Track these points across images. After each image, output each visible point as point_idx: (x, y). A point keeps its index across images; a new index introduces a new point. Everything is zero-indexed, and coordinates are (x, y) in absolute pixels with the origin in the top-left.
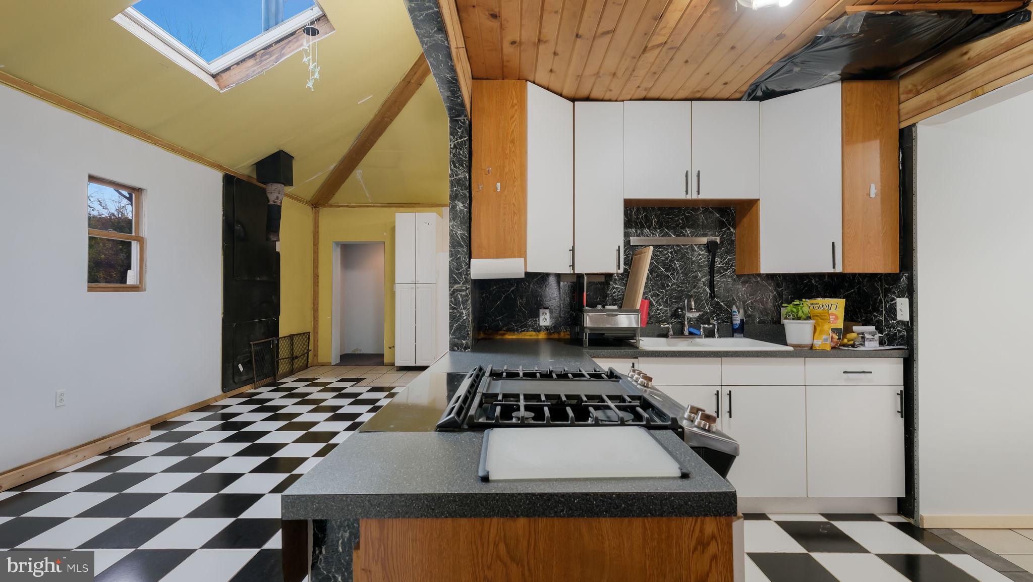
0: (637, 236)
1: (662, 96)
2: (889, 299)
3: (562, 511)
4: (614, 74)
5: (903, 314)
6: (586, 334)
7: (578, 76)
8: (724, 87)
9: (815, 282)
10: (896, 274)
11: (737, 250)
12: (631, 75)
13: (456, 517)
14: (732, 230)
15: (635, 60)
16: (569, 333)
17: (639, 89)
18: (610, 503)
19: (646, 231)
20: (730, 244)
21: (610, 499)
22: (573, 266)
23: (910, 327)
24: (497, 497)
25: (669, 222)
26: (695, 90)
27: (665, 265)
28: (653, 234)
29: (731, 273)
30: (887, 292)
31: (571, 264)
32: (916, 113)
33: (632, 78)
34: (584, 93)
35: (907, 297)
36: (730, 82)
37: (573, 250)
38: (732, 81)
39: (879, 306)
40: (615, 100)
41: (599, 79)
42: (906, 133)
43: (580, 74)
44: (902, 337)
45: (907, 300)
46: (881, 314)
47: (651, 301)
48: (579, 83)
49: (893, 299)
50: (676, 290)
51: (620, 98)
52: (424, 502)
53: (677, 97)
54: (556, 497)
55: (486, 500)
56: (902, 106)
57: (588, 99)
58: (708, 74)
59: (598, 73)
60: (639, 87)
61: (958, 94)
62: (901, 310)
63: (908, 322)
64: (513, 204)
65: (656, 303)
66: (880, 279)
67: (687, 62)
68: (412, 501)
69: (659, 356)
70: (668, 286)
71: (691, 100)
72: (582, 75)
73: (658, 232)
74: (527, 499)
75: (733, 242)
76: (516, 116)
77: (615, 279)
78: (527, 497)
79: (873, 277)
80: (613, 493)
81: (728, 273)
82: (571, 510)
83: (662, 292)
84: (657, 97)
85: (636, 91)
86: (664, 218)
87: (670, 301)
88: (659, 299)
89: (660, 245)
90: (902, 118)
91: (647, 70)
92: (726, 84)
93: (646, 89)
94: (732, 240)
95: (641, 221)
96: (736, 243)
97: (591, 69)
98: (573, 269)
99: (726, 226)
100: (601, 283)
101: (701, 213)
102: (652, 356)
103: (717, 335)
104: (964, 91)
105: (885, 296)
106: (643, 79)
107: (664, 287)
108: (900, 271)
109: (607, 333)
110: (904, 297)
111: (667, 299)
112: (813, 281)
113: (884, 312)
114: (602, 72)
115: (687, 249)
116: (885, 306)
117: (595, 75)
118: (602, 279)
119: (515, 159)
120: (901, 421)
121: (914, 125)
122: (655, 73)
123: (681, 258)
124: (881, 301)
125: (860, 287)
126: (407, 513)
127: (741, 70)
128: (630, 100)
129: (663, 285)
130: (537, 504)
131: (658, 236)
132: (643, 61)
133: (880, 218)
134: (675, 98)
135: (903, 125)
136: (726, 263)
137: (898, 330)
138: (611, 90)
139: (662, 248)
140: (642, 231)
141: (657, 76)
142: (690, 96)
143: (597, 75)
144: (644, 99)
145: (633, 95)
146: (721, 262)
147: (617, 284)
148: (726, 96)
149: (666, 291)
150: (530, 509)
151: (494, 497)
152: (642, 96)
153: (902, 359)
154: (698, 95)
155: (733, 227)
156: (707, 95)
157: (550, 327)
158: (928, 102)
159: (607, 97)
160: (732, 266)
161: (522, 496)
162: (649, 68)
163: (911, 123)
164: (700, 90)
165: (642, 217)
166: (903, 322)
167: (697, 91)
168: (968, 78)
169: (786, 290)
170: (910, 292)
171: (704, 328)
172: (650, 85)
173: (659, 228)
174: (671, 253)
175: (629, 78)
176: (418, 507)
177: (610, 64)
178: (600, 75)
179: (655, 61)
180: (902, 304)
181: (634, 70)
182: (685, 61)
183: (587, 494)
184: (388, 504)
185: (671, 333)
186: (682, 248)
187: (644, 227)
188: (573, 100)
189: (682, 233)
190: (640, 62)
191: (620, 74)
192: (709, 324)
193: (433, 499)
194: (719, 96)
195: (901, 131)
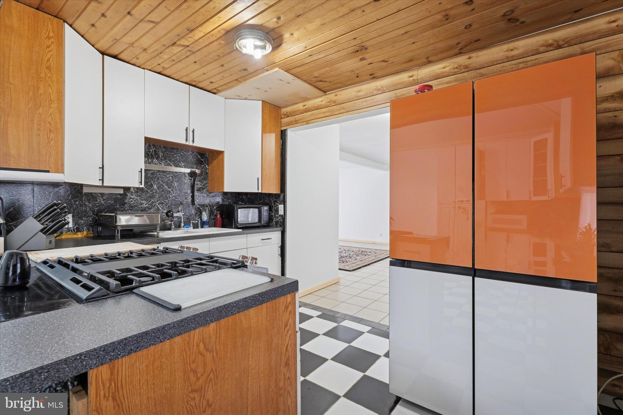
0: (149, 163)
1: (171, 76)
2: (276, 206)
3: (235, 311)
4: (146, 49)
5: (281, 212)
6: (118, 231)
7: (116, 39)
8: (210, 84)
9: (245, 197)
10: (279, 194)
11: (210, 178)
12: (158, 55)
13: (175, 337)
14: (207, 166)
15: (165, 47)
16: (92, 232)
17: (159, 66)
18: (256, 299)
19: (155, 160)
20: (205, 175)
21: (256, 297)
22: (103, 180)
23: (284, 217)
24: (201, 315)
25: (170, 157)
26: (194, 80)
27: (168, 184)
28: (160, 163)
29: (206, 191)
30: (275, 202)
31: (101, 179)
32: (287, 124)
33: (157, 57)
34: (115, 52)
35: (283, 204)
36: (214, 83)
37: (103, 168)
38: (215, 82)
39: (272, 209)
40: (139, 66)
41: (132, 48)
42: (283, 132)
43: (118, 39)
44: (281, 222)
45: (283, 205)
46: (273, 212)
47: (158, 207)
48: (113, 44)
49: (278, 205)
50: (174, 200)
51: (142, 67)
52: (152, 334)
53: (181, 80)
54: (232, 304)
55: (194, 319)
56: (282, 120)
57: (115, 57)
58: (204, 74)
59: (133, 44)
60: (159, 64)
61: (302, 121)
62: (280, 210)
63: (283, 215)
64: (49, 122)
65: (162, 208)
66: (272, 196)
67: (195, 62)
68: (142, 337)
69: (175, 241)
70: (170, 197)
71: (190, 85)
72: (119, 39)
73: (163, 163)
74: (218, 310)
75: (207, 173)
76: (52, 47)
77: (132, 192)
78: (217, 309)
79: (269, 195)
80: (257, 294)
81: (204, 191)
82: (239, 309)
83: (165, 202)
84: (169, 75)
85: (156, 66)
86: (167, 154)
87: (171, 207)
88: (164, 206)
89: (164, 171)
90: (282, 126)
91: (170, 56)
92: (211, 82)
93: (163, 68)
94: (207, 172)
95: (151, 154)
96: (209, 174)
97: (128, 39)
98: (103, 183)
99: (204, 164)
100: (120, 195)
101: (190, 154)
102: (170, 241)
103: (200, 227)
104: (303, 121)
105: (274, 204)
106: (164, 61)
107: (167, 199)
108: (281, 193)
109: (135, 229)
110: (281, 204)
111: (169, 206)
112: (244, 197)
113: (274, 211)
114: (136, 44)
115: (182, 175)
116: (275, 208)
117: (129, 44)
118: (122, 191)
119: (51, 84)
120: (280, 258)
121: (286, 130)
122: (173, 60)
123: (178, 180)
124: (273, 206)
125: (264, 200)
126: (138, 348)
127: (221, 78)
128: (150, 70)
129: (166, 196)
130: (222, 312)
131: (163, 165)
132: (169, 50)
133: (274, 168)
134: (180, 80)
135: (283, 129)
136: (204, 185)
137: (279, 219)
138: (137, 59)
139: (167, 173)
140: (152, 160)
141: (174, 63)
142: (190, 82)
143: (132, 45)
144: (159, 73)
145: (153, 68)
146: (201, 185)
147: (133, 195)
148: (209, 89)
149: (168, 201)
150: (219, 315)
151: (199, 315)
152: (159, 71)
153: (281, 232)
154: (194, 83)
155: (207, 165)
156: (200, 85)
157: (72, 229)
158: (291, 121)
159: (132, 62)
160: (207, 187)
161: (215, 310)
162: (171, 56)
163: (285, 129)
164: (196, 80)
165: (152, 151)
166: (281, 215)
167: (194, 81)
168: (305, 116)
169: (232, 201)
170: (284, 202)
171: (193, 223)
172: (167, 67)
173: (164, 160)
174: (172, 177)
175: (155, 57)
176: (147, 340)
177: (146, 42)
178: (134, 46)
179: (177, 53)
180: (281, 207)
181: (161, 53)
182: (194, 61)
183: (246, 298)
184: (122, 347)
185: (173, 227)
186: (178, 174)
187: (153, 158)
188: (103, 53)
189: (179, 165)
190: (167, 50)
191: (149, 51)
192: (195, 220)
193: (159, 330)
194: (205, 88)
195: (282, 131)
